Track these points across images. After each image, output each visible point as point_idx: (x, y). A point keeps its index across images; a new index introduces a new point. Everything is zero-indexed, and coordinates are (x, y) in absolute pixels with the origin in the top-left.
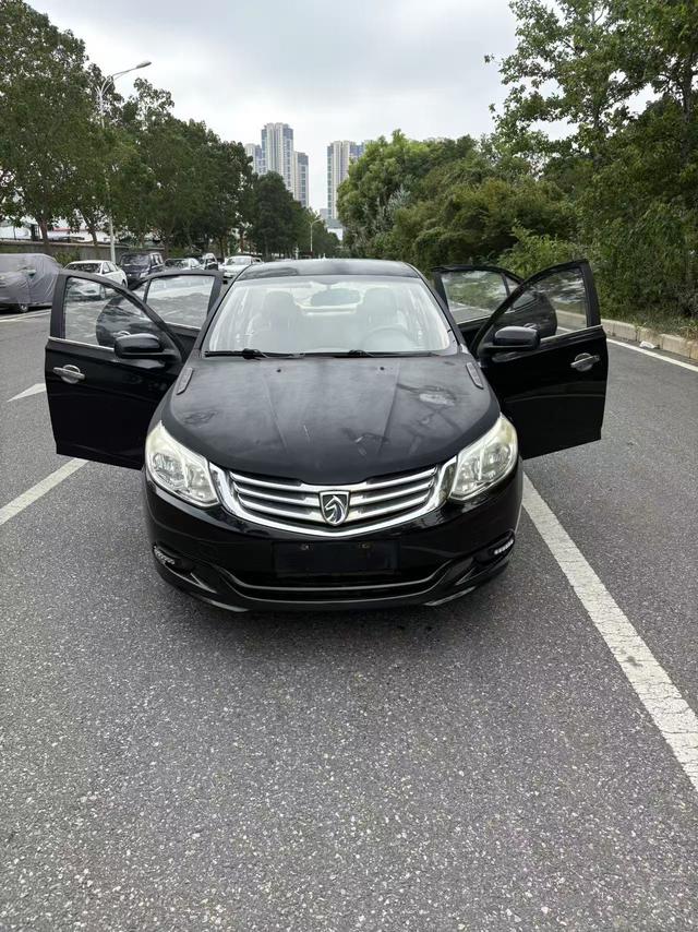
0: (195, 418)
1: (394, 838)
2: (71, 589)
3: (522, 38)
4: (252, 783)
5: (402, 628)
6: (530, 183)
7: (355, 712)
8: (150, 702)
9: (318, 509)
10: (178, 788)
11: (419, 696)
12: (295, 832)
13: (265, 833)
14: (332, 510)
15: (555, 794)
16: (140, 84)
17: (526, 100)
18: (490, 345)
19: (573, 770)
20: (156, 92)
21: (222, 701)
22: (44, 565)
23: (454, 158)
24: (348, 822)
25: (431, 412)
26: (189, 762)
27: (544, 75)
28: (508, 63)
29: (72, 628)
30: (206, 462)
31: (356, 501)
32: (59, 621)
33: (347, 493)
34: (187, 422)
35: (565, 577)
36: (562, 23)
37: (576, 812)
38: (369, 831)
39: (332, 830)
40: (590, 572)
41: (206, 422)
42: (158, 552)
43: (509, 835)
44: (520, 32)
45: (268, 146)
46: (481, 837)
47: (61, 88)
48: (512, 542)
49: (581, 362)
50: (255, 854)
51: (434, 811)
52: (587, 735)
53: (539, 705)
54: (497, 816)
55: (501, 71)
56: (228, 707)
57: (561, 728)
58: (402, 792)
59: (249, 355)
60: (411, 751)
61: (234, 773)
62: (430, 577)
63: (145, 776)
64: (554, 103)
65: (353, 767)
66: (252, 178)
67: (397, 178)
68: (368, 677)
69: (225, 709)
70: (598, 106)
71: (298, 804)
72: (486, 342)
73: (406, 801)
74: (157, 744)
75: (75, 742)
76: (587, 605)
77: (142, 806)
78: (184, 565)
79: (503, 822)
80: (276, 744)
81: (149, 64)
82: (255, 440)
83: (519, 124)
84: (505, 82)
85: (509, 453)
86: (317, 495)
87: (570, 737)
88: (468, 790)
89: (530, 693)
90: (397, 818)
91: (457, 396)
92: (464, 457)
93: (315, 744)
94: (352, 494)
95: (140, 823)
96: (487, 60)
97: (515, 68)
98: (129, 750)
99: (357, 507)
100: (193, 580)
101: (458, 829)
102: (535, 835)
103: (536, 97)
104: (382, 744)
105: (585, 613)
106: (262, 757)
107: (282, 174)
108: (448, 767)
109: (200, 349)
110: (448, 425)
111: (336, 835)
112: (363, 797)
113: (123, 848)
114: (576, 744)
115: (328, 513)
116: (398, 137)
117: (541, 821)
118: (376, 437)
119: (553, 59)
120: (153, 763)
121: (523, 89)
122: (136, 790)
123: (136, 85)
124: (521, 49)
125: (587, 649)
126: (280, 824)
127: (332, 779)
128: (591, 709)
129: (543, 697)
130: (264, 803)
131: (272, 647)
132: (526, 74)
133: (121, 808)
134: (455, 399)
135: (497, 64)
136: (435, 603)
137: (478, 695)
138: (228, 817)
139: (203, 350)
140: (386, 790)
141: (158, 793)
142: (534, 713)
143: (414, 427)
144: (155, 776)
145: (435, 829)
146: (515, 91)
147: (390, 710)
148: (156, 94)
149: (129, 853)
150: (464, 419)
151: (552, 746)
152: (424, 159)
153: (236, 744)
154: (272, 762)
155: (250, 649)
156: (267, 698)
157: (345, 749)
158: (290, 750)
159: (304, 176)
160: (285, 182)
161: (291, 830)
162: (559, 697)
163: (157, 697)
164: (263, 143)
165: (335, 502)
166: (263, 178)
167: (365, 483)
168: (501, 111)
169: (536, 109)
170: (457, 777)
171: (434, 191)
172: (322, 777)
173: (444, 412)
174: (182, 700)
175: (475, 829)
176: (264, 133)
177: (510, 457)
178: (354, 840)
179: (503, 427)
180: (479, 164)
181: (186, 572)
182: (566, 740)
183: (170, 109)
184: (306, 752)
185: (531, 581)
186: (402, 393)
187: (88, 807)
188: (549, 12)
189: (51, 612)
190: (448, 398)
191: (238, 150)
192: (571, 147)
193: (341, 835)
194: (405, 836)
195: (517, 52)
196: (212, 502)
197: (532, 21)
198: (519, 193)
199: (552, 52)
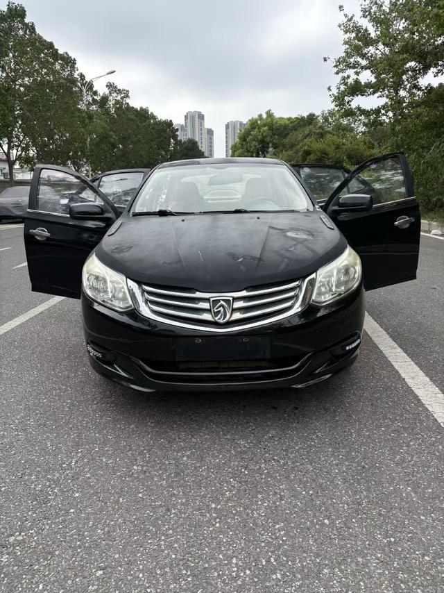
0: (119, 249)
1: (270, 580)
2: (32, 381)
3: (347, 46)
4: (151, 528)
5: (275, 408)
6: (354, 138)
7: (237, 470)
8: (76, 462)
9: (208, 311)
10: (89, 531)
11: (289, 458)
12: (184, 572)
13: (159, 572)
14: (220, 311)
15: (408, 541)
16: (110, 86)
17: (351, 84)
18: (336, 208)
19: (422, 520)
20: (119, 90)
21: (133, 461)
22: (15, 365)
23: (305, 126)
24: (230, 563)
25: (295, 243)
26: (101, 510)
27: (362, 68)
28: (338, 61)
29: (27, 408)
30: (125, 278)
31: (238, 305)
32: (18, 403)
33: (231, 299)
34: (113, 252)
35: (398, 372)
36: (373, 35)
37: (428, 556)
38: (248, 572)
39: (216, 569)
40: (417, 369)
41: (127, 251)
42: (90, 349)
43: (371, 577)
44: (346, 43)
45: (189, 124)
46: (347, 578)
47: (60, 86)
48: (359, 341)
49: (401, 222)
50: (149, 590)
51: (305, 555)
52: (430, 490)
53: (387, 466)
54: (360, 559)
55: (335, 66)
56: (138, 466)
57: (408, 485)
58: (277, 538)
59: (163, 213)
60: (283, 502)
61: (138, 519)
62: (296, 366)
63: (64, 521)
64: (368, 85)
65: (235, 515)
66: (178, 143)
67: (268, 139)
68: (248, 443)
69: (135, 467)
70: (398, 85)
71: (189, 547)
72: (333, 205)
73: (280, 546)
74: (77, 495)
75: (13, 494)
76: (417, 392)
77: (58, 546)
78: (109, 357)
79: (365, 565)
80: (174, 495)
81: (114, 72)
82: (162, 262)
83: (347, 99)
84: (337, 73)
85: (355, 272)
86: (207, 300)
87: (416, 493)
88: (333, 536)
89: (378, 456)
90: (272, 560)
91: (315, 234)
92: (321, 275)
93: (205, 496)
94: (235, 299)
95: (54, 560)
96: (325, 60)
97: (343, 64)
98: (54, 500)
99: (239, 309)
100: (116, 369)
101: (326, 571)
102: (394, 576)
103: (357, 82)
104: (260, 496)
105: (416, 397)
106: (160, 506)
107: (197, 140)
108: (315, 516)
109: (129, 211)
110: (309, 251)
111: (219, 575)
112: (243, 541)
113: (37, 583)
114: (422, 498)
115: (216, 314)
116: (269, 114)
117: (398, 564)
118: (254, 258)
119: (367, 59)
120: (72, 511)
121: (348, 77)
122: (55, 533)
123: (107, 86)
124: (346, 52)
125: (421, 424)
126: (172, 565)
127: (218, 525)
128: (431, 470)
129: (391, 460)
130: (159, 545)
131: (175, 422)
132: (350, 68)
133: (41, 547)
134: (313, 235)
135: (331, 63)
136: (300, 386)
137: (336, 457)
138: (128, 557)
139: (131, 212)
140: (263, 535)
141: (72, 535)
142: (384, 472)
143: (283, 252)
144: (72, 520)
145: (306, 571)
146: (344, 78)
147: (266, 469)
148: (120, 92)
149: (41, 587)
150: (321, 247)
151: (402, 499)
152: (285, 127)
153: (140, 495)
154: (168, 510)
155: (158, 423)
156: (168, 459)
157: (229, 499)
158: (184, 501)
159: (211, 142)
160: (199, 144)
161: (180, 570)
162: (403, 460)
163: (82, 458)
164: (186, 123)
165: (222, 306)
166: (185, 143)
167: (245, 291)
168: (335, 91)
169: (357, 89)
170: (323, 525)
171: (292, 146)
172: (210, 524)
173: (305, 243)
174: (102, 460)
175: (341, 571)
176: (186, 117)
177: (357, 276)
178: (235, 579)
179: (350, 255)
180: (321, 127)
181: (110, 364)
182: (413, 495)
183: (128, 100)
184: (197, 502)
185: (372, 375)
186: (272, 231)
187: (13, 545)
188: (364, 28)
189: (14, 396)
190: (307, 235)
191: (169, 124)
192: (381, 112)
193: (224, 575)
194: (279, 576)
195: (344, 55)
196: (128, 307)
197: (354, 35)
198: (347, 143)
199: (366, 54)
